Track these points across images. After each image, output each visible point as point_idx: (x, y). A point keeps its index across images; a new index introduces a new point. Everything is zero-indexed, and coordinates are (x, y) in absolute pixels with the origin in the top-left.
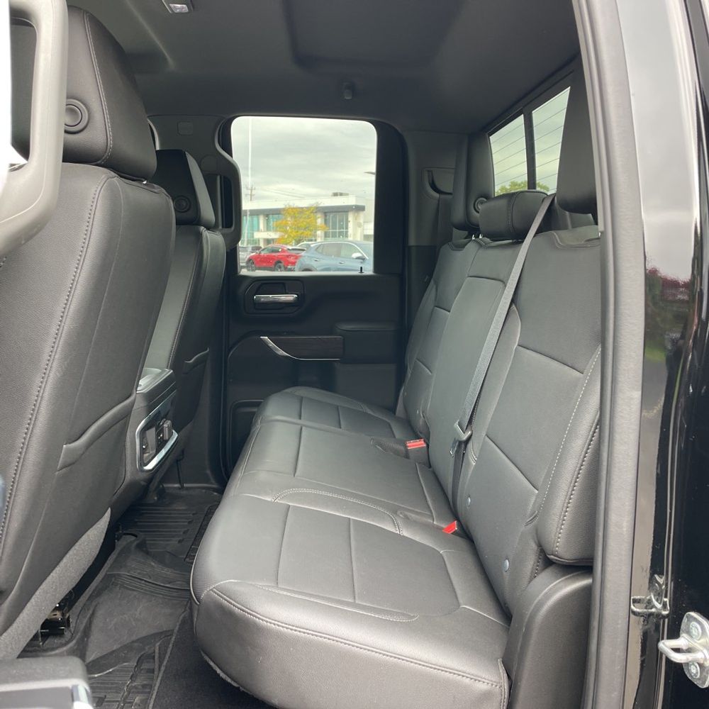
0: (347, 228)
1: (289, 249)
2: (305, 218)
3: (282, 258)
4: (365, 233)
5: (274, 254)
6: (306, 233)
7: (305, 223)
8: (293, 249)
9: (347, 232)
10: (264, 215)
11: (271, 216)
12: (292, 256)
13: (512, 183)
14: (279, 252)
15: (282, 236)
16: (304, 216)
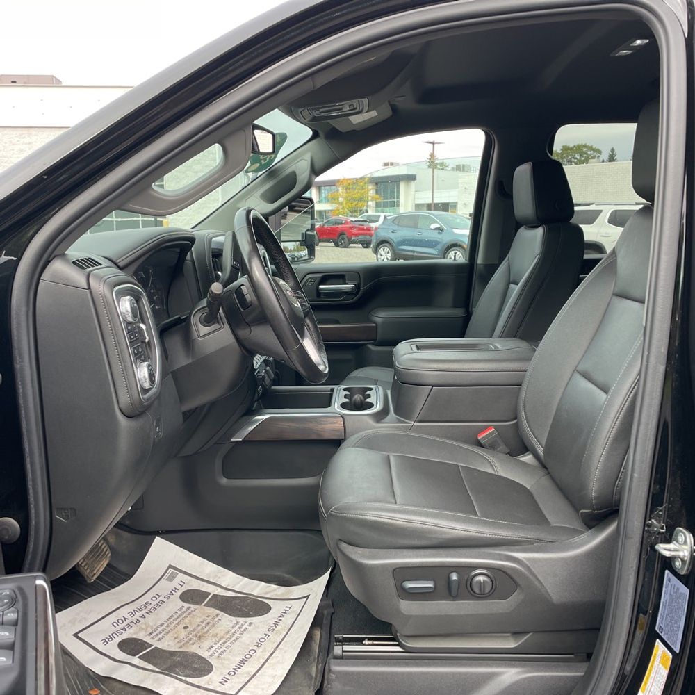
0: (398, 198)
1: (352, 221)
2: (359, 189)
3: (345, 230)
4: (416, 203)
5: (337, 226)
6: (360, 204)
7: (359, 194)
8: (356, 221)
9: (398, 202)
10: (316, 187)
11: (323, 188)
12: (356, 227)
13: (563, 147)
14: (342, 224)
15: (338, 207)
16: (358, 187)
